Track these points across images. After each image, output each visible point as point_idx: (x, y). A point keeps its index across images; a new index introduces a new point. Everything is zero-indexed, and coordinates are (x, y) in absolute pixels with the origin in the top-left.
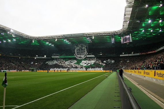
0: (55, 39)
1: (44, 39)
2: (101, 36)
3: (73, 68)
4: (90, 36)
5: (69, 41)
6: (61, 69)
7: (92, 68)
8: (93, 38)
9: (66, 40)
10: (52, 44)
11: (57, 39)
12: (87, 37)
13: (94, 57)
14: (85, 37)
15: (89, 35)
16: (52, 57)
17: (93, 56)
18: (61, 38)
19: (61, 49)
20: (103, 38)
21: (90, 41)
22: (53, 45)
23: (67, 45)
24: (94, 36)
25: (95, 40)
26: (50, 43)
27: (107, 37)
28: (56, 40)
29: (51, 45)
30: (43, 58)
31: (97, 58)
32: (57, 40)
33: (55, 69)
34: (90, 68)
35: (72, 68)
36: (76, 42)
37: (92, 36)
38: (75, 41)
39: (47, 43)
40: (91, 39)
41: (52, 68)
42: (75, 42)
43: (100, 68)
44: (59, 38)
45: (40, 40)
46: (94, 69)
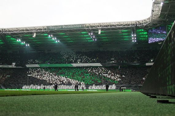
0: (32, 33)
1: (11, 32)
2: (113, 29)
3: (64, 84)
4: (94, 30)
5: (58, 38)
6: (42, 86)
7: (96, 85)
8: (100, 32)
9: (52, 36)
10: (27, 42)
11: (37, 33)
12: (90, 31)
13: (100, 67)
14: (85, 30)
15: (92, 27)
16: (28, 66)
17: (99, 65)
18: (43, 33)
19: (42, 51)
20: (118, 32)
21: (94, 39)
22: (29, 45)
23: (53, 45)
24: (102, 30)
25: (103, 38)
26: (23, 40)
27: (123, 32)
28: (35, 35)
29: (24, 45)
30: (10, 66)
31: (105, 67)
32: (36, 36)
33: (31, 86)
34: (94, 85)
35: (62, 86)
36: (70, 40)
37: (97, 30)
38: (67, 38)
39: (18, 40)
40: (96, 34)
41: (26, 85)
42: (68, 40)
43: (111, 86)
44: (39, 32)
45: (5, 35)
46: (101, 86)
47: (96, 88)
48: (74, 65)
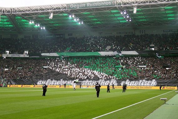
0: (48, 13)
1: (23, 13)
3: (90, 80)
4: (127, 8)
5: (81, 19)
6: (62, 82)
7: (131, 80)
8: (135, 12)
9: (73, 16)
10: (42, 25)
11: (54, 13)
12: (122, 9)
13: (135, 56)
14: (115, 8)
15: (125, 4)
16: (43, 54)
17: (134, 53)
18: (62, 12)
19: (62, 36)
21: (129, 19)
22: (44, 28)
23: (75, 28)
24: (138, 7)
25: (139, 17)
26: (37, 22)
27: (166, 10)
28: (51, 16)
29: (39, 29)
30: (22, 56)
31: (143, 57)
32: (54, 16)
33: (48, 81)
34: (128, 80)
35: (87, 81)
36: (97, 21)
37: (132, 8)
38: (93, 18)
39: (30, 23)
40: (130, 13)
41: (42, 80)
42: (94, 21)
43: (149, 82)
44: (57, 12)
45: (15, 15)
46: (137, 82)
47: (130, 85)
48: (103, 53)
